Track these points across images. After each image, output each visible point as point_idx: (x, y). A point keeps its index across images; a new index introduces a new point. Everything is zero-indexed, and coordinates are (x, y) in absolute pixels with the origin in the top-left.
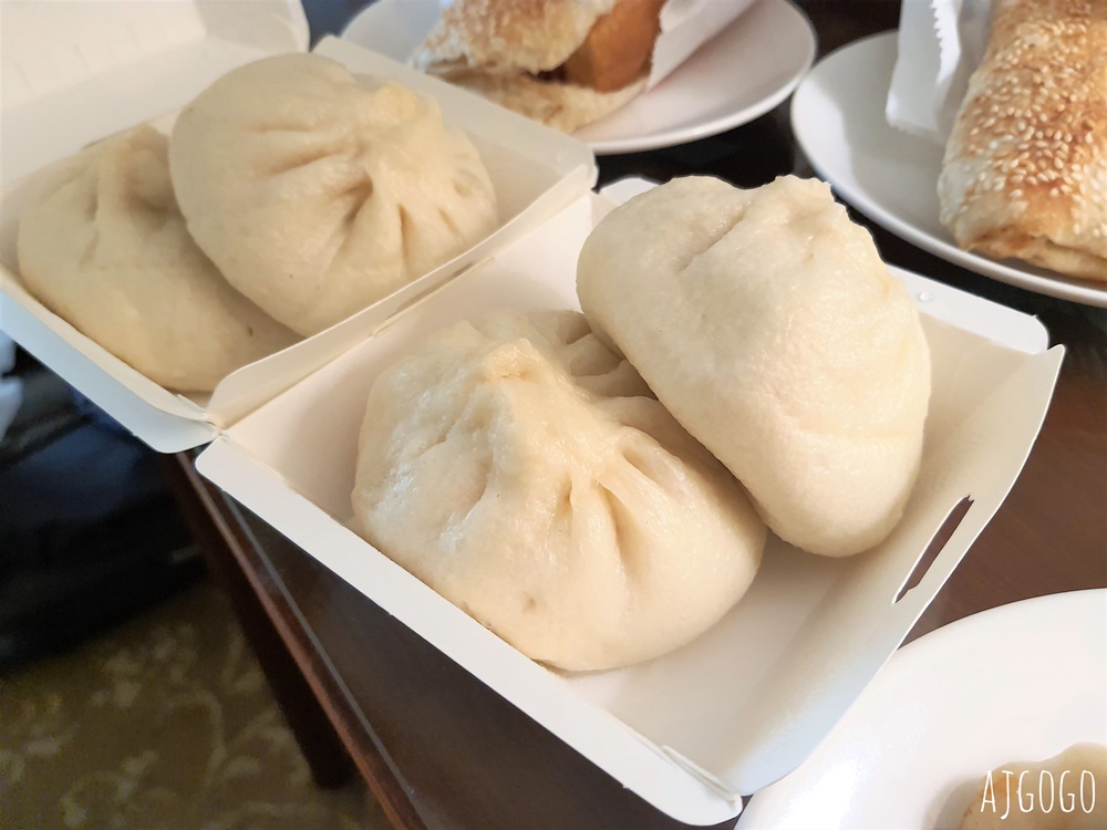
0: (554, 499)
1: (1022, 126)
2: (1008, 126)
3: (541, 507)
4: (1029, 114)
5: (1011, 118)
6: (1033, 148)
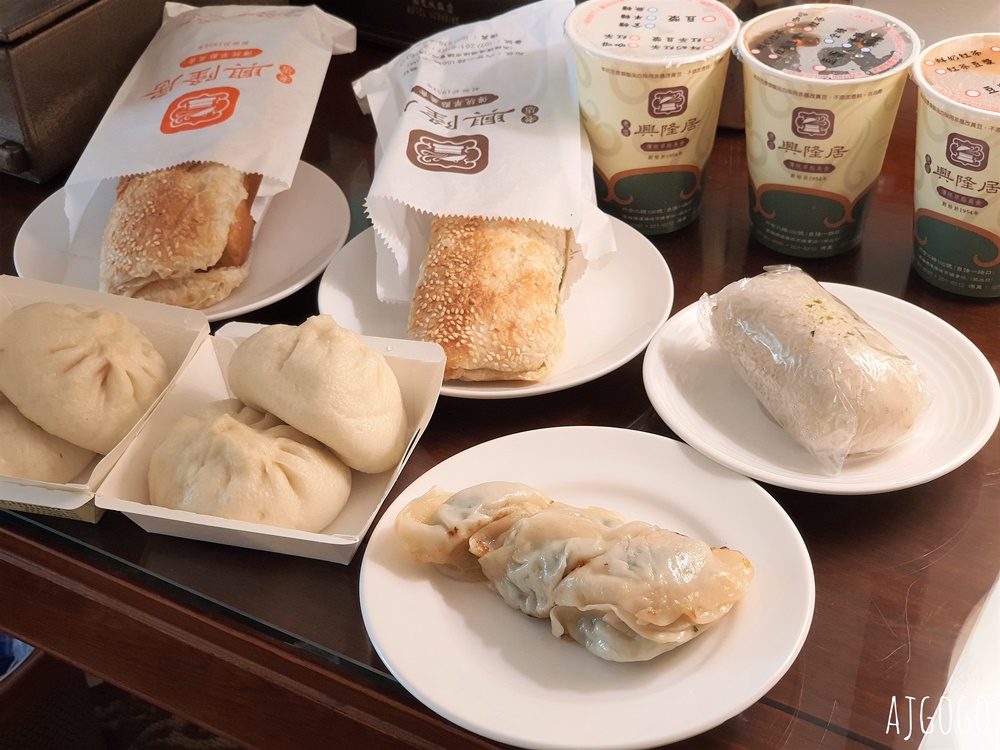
0: (260, 472)
1: (440, 307)
2: (433, 308)
3: (256, 476)
4: (443, 299)
5: (434, 301)
6: (446, 321)
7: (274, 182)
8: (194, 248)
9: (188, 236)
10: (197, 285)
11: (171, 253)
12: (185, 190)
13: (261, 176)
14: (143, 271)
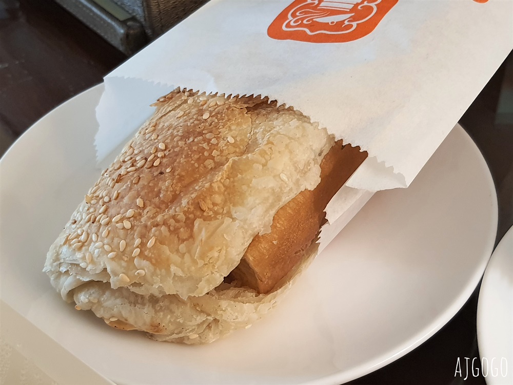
7: (382, 169)
8: (175, 258)
9: (175, 231)
10: (172, 312)
11: (138, 250)
12: (222, 144)
13: (365, 154)
14: (92, 261)
